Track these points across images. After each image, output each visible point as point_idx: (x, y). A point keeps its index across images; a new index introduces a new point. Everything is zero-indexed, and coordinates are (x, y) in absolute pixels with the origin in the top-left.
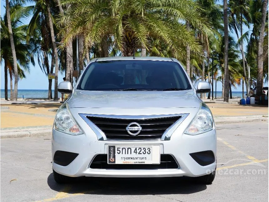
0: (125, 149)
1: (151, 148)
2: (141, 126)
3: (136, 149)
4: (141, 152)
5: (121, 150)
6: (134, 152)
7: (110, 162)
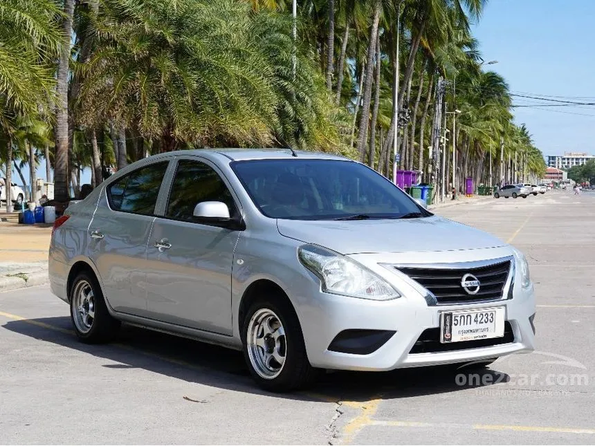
0: (464, 316)
1: (494, 313)
2: (479, 279)
3: (477, 316)
4: (483, 321)
5: (459, 318)
6: (475, 321)
7: (444, 339)
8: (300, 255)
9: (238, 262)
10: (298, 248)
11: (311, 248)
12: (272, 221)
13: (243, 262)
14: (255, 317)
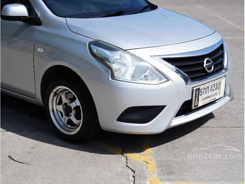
0: (205, 88)
1: (220, 82)
3: (212, 87)
4: (215, 89)
5: (203, 91)
6: (211, 90)
7: (195, 106)
8: (90, 49)
9: (39, 50)
10: (88, 44)
11: (98, 43)
12: (62, 20)
13: (42, 50)
14: (54, 91)
